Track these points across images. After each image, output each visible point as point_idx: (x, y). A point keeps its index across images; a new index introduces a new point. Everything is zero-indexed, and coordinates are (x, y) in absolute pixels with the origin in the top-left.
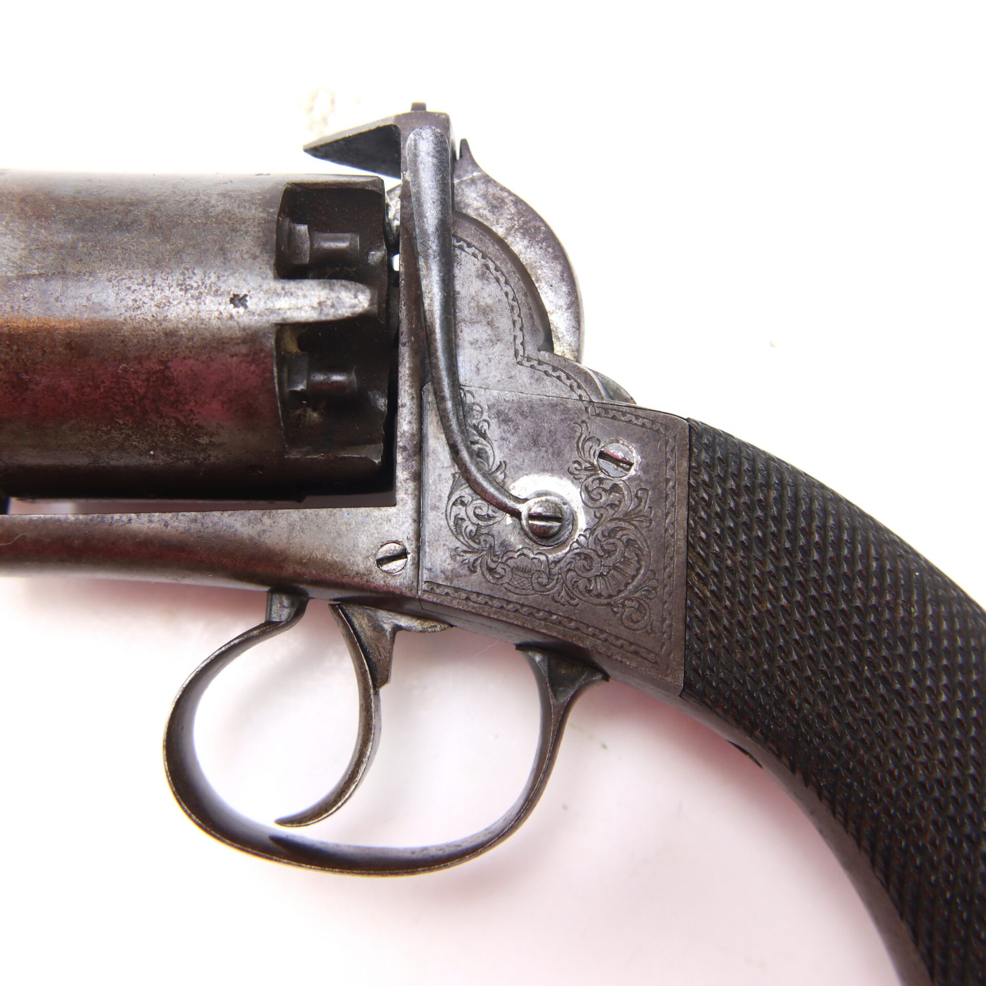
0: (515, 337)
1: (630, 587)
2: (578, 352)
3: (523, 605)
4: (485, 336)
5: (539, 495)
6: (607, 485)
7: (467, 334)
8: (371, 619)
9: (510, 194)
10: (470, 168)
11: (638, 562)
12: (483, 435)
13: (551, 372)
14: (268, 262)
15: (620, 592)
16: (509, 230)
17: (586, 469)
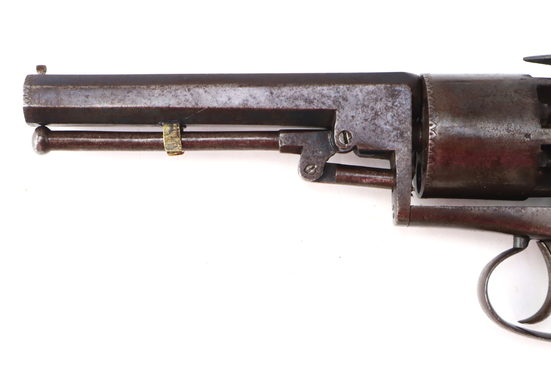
14: (538, 122)
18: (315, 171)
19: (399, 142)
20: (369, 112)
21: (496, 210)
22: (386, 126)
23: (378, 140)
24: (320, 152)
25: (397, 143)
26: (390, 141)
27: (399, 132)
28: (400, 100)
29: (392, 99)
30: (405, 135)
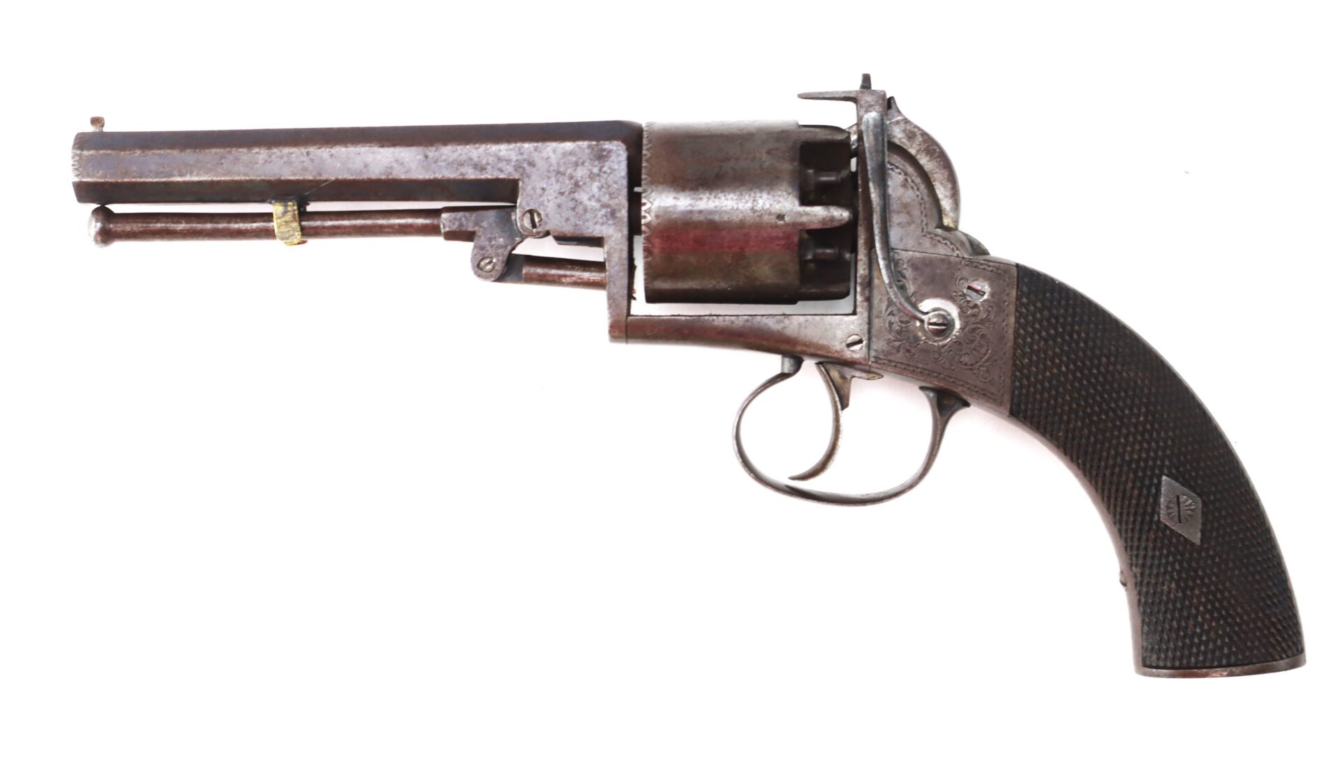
0: (922, 221)
1: (983, 360)
2: (956, 222)
3: (925, 370)
4: (905, 220)
5: (935, 310)
6: (971, 305)
7: (896, 219)
8: (839, 372)
9: (919, 129)
10: (896, 114)
11: (988, 346)
12: (904, 277)
13: (941, 241)
14: (796, 197)
15: (977, 362)
16: (918, 151)
17: (960, 296)
18: (494, 268)
19: (609, 225)
20: (567, 182)
21: (747, 321)
22: (590, 202)
23: (580, 224)
24: (501, 240)
25: (606, 227)
26: (596, 223)
27: (609, 210)
28: (611, 164)
29: (599, 163)
30: (618, 215)
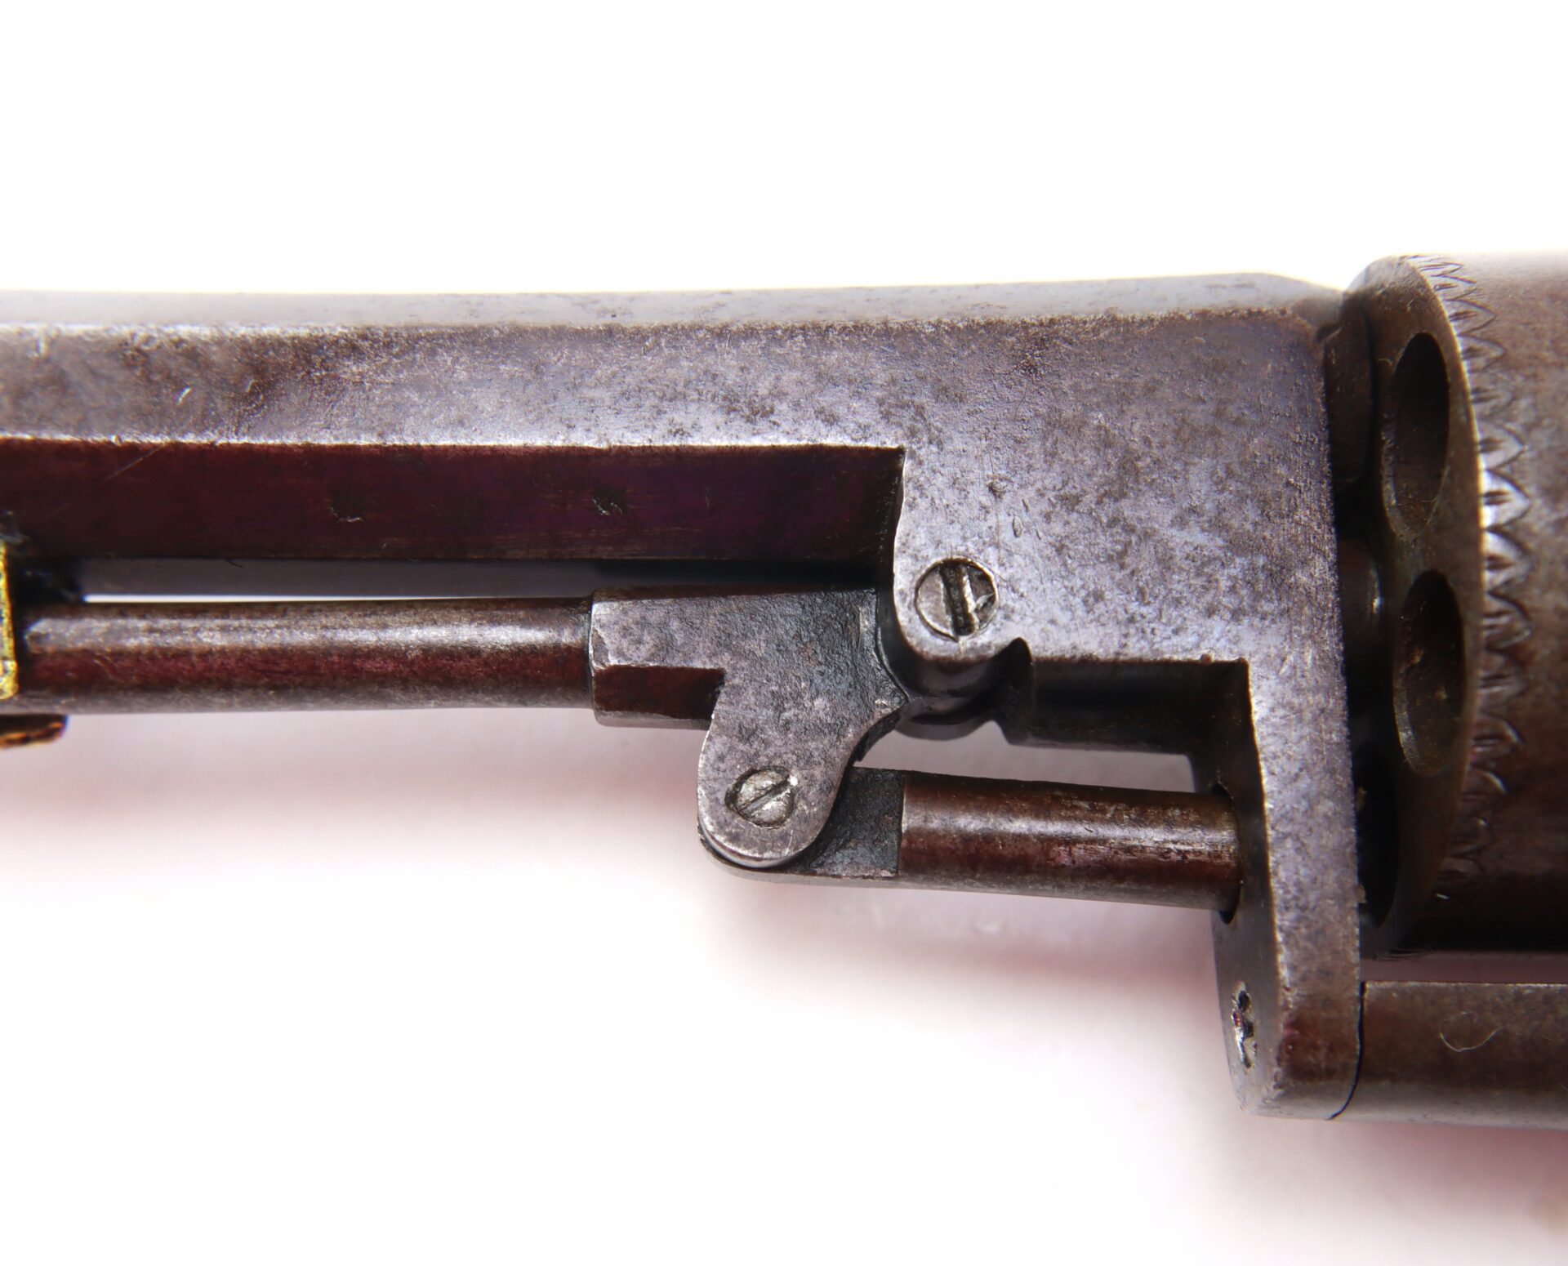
18: (791, 807)
19: (1263, 618)
20: (1088, 456)
22: (1184, 533)
23: (1144, 610)
24: (819, 703)
25: (1251, 625)
26: (1210, 612)
27: (1261, 560)
30: (1300, 577)
